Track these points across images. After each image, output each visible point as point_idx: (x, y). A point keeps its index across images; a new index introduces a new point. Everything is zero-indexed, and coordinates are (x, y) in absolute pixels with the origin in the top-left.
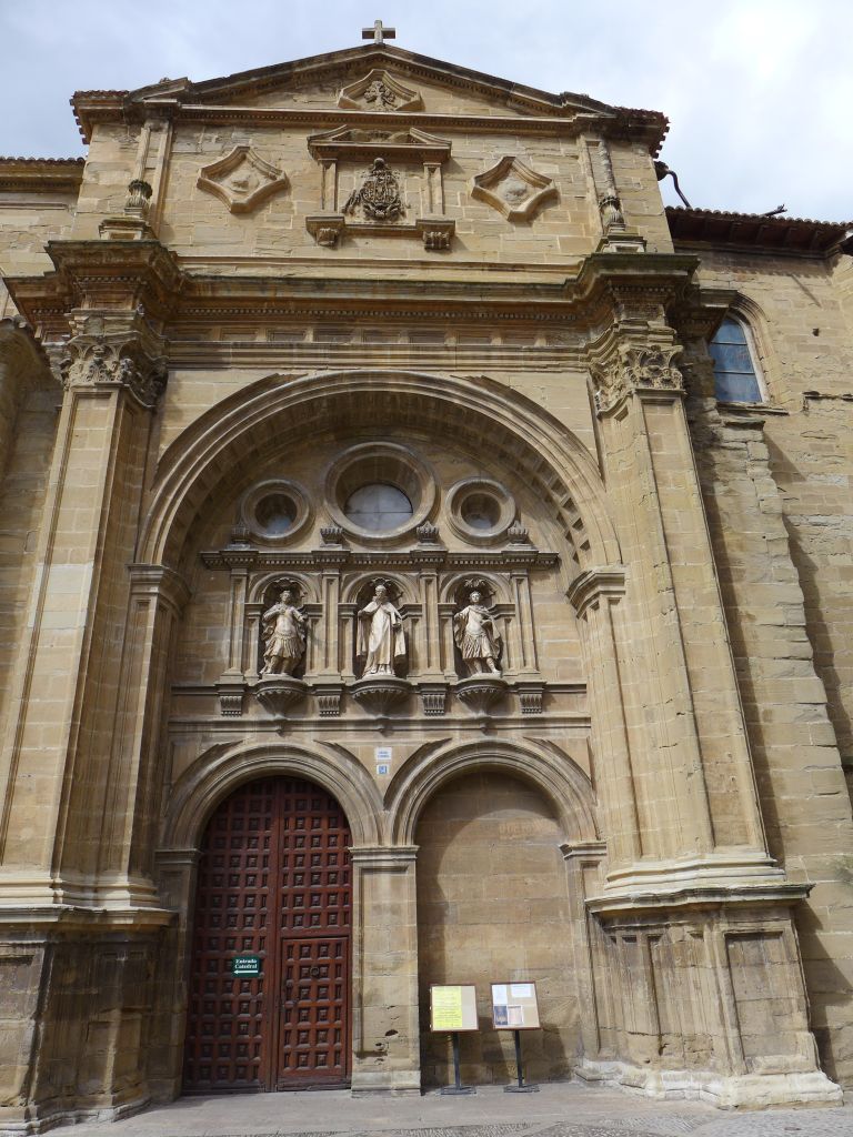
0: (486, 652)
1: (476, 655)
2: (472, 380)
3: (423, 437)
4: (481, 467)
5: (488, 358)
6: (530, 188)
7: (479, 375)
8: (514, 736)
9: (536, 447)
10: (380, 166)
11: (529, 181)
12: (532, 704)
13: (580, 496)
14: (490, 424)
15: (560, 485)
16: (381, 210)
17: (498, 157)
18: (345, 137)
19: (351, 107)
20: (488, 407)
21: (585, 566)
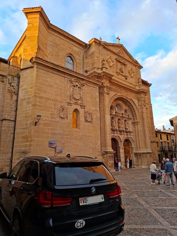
2: (130, 98)
4: (126, 107)
6: (132, 73)
10: (122, 65)
12: (130, 133)
13: (137, 114)
14: (130, 103)
15: (135, 112)
16: (122, 72)
17: (130, 67)
18: (119, 59)
19: (119, 54)
20: (131, 102)
21: (136, 121)
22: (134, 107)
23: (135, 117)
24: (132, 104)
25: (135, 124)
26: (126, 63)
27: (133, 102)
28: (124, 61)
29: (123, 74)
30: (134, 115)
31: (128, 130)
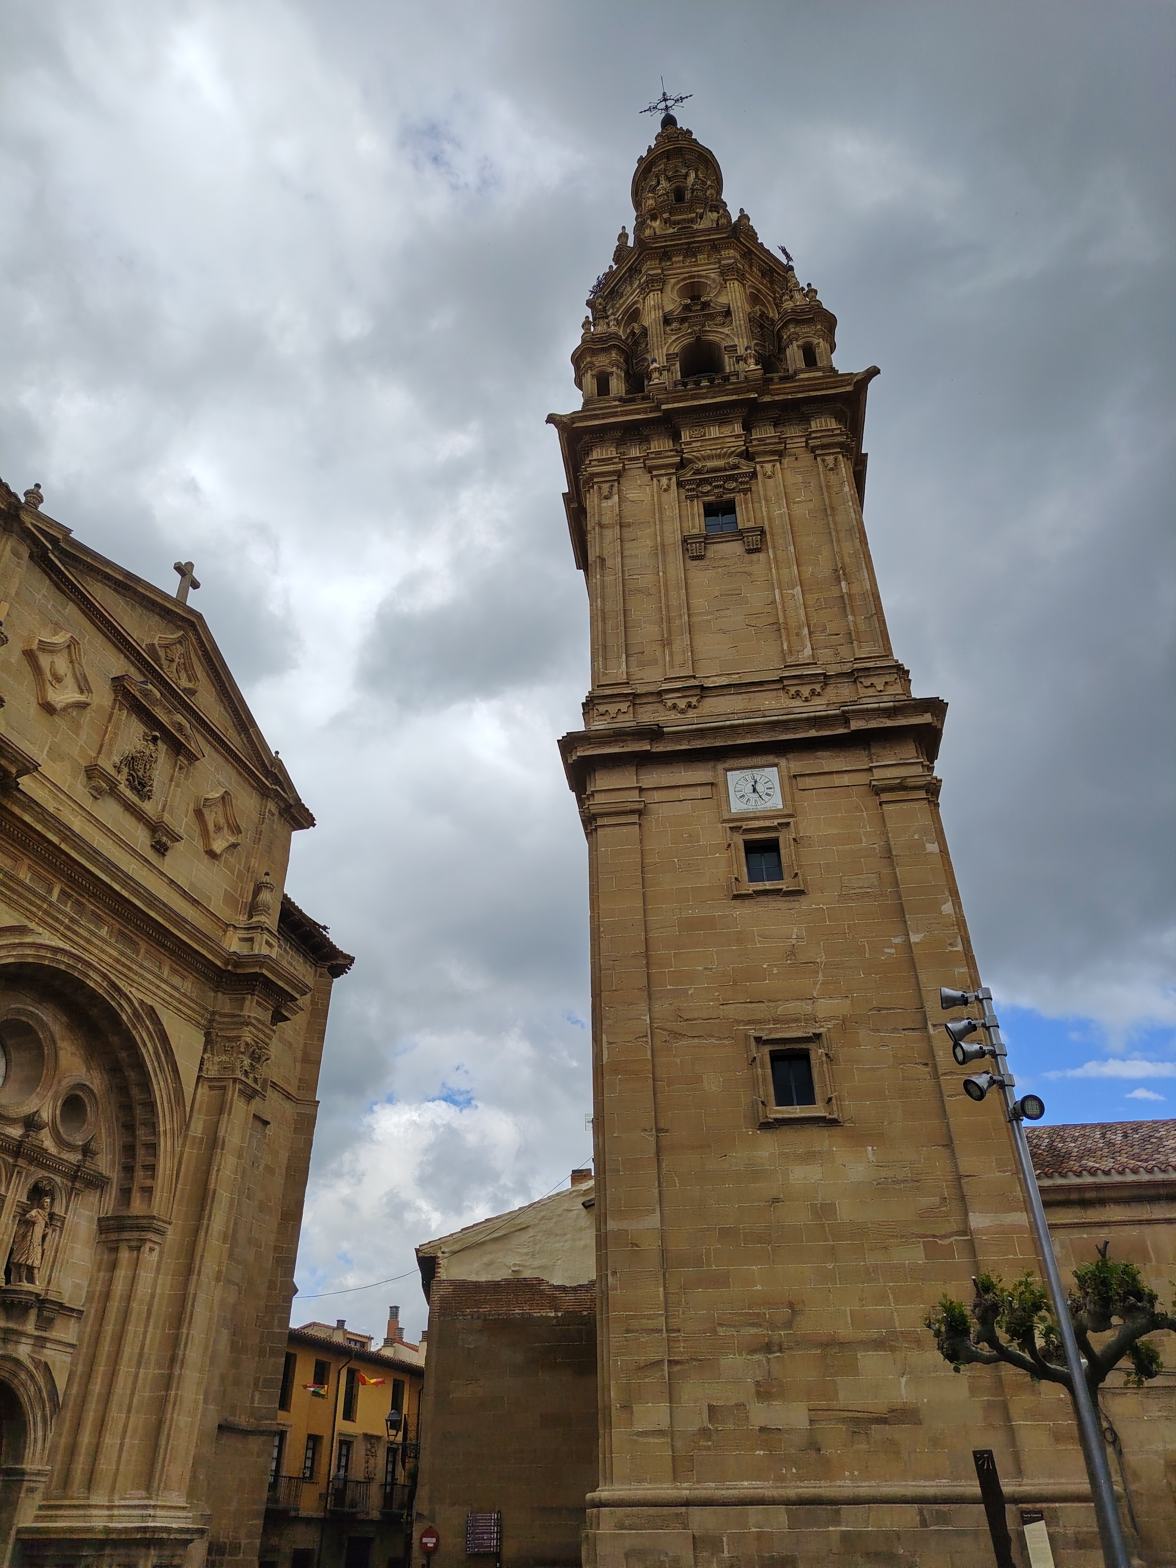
0: (37, 1263)
1: (29, 1262)
2: (142, 1002)
3: (64, 1019)
4: (89, 1069)
5: (158, 987)
6: (226, 828)
7: (149, 1002)
8: (23, 1350)
9: (156, 1087)
10: (155, 739)
11: (227, 821)
12: (45, 1323)
13: (165, 1145)
14: (132, 1046)
15: (153, 1127)
16: (141, 787)
17: (219, 783)
18: (146, 694)
19: (157, 660)
20: (142, 1035)
21: (138, 1207)
22: (160, 1088)
23: (139, 1173)
24: (148, 1053)
25: (126, 1235)
26: (198, 742)
27: (164, 1039)
28: (179, 718)
29: (148, 807)
30: (141, 1152)
31: (38, 1287)
